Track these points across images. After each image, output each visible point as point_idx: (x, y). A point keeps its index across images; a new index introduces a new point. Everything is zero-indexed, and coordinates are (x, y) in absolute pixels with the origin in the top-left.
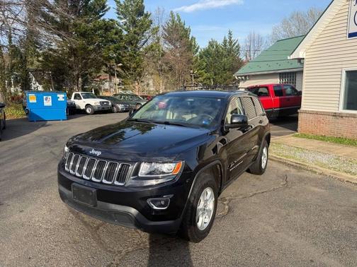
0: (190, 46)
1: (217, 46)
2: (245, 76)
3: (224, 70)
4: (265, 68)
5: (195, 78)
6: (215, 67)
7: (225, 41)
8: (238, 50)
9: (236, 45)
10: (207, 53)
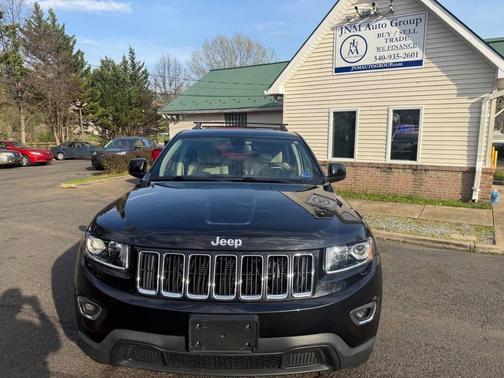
0: (76, 64)
1: (114, 68)
2: (178, 115)
3: (130, 104)
4: (203, 106)
5: (83, 114)
6: (115, 99)
7: (125, 62)
8: (146, 78)
9: (143, 69)
10: (99, 77)
